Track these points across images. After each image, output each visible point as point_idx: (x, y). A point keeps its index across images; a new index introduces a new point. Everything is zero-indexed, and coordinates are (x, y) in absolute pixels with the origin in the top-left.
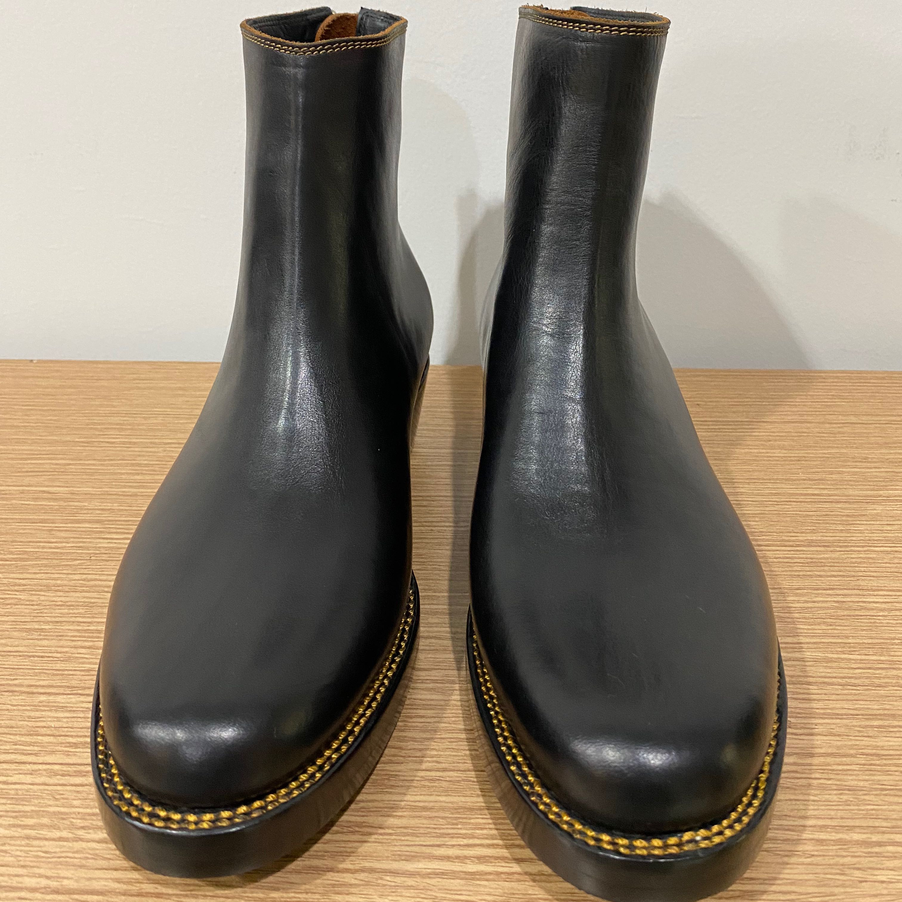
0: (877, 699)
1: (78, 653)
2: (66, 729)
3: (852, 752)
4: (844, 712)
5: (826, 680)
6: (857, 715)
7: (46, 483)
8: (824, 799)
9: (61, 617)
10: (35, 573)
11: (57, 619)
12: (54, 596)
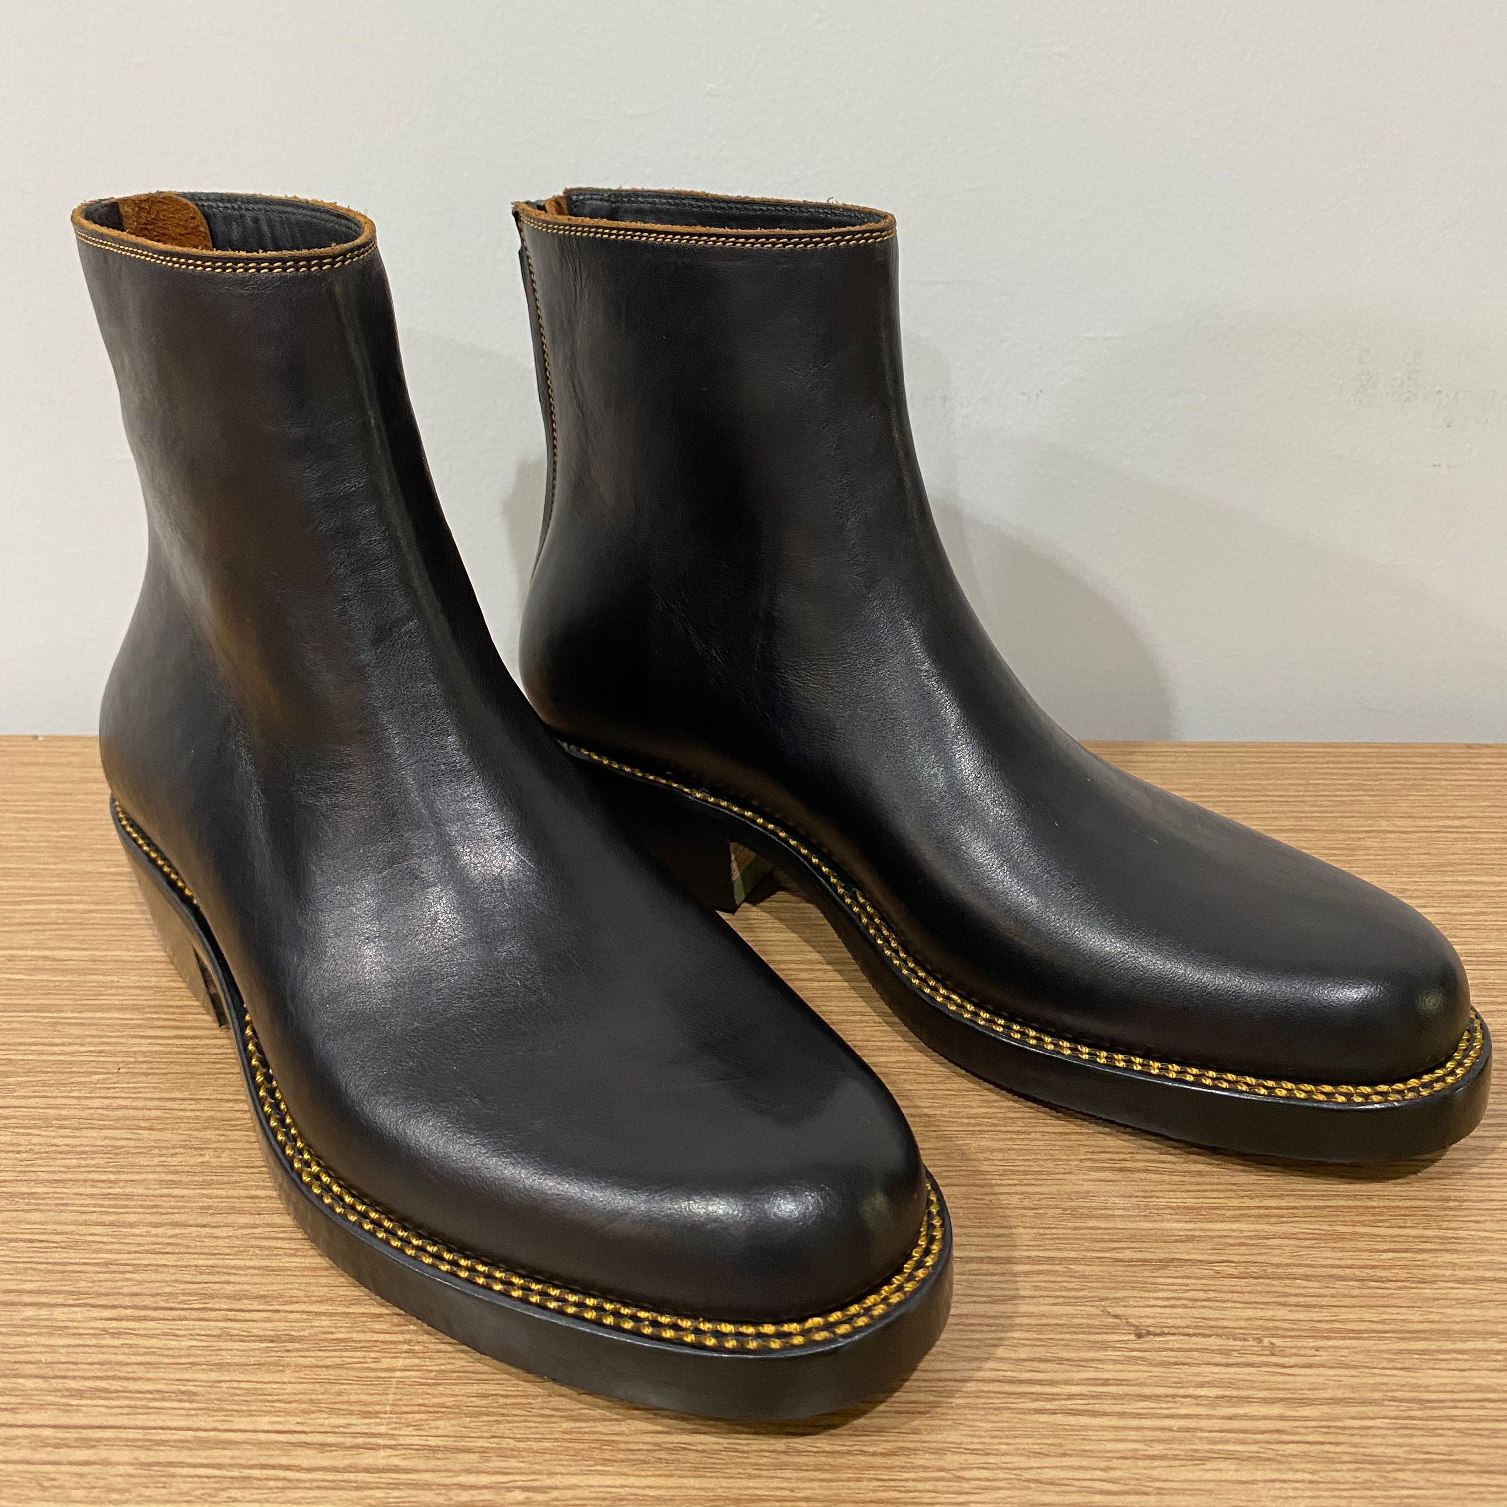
0: (1419, 1304)
1: (90, 1235)
2: (65, 1366)
3: (1377, 1396)
4: (1363, 1326)
5: (1335, 1271)
6: (1386, 1332)
7: (51, 944)
8: (1328, 1479)
9: (65, 1172)
10: (25, 1097)
11: (57, 1177)
12: (54, 1137)
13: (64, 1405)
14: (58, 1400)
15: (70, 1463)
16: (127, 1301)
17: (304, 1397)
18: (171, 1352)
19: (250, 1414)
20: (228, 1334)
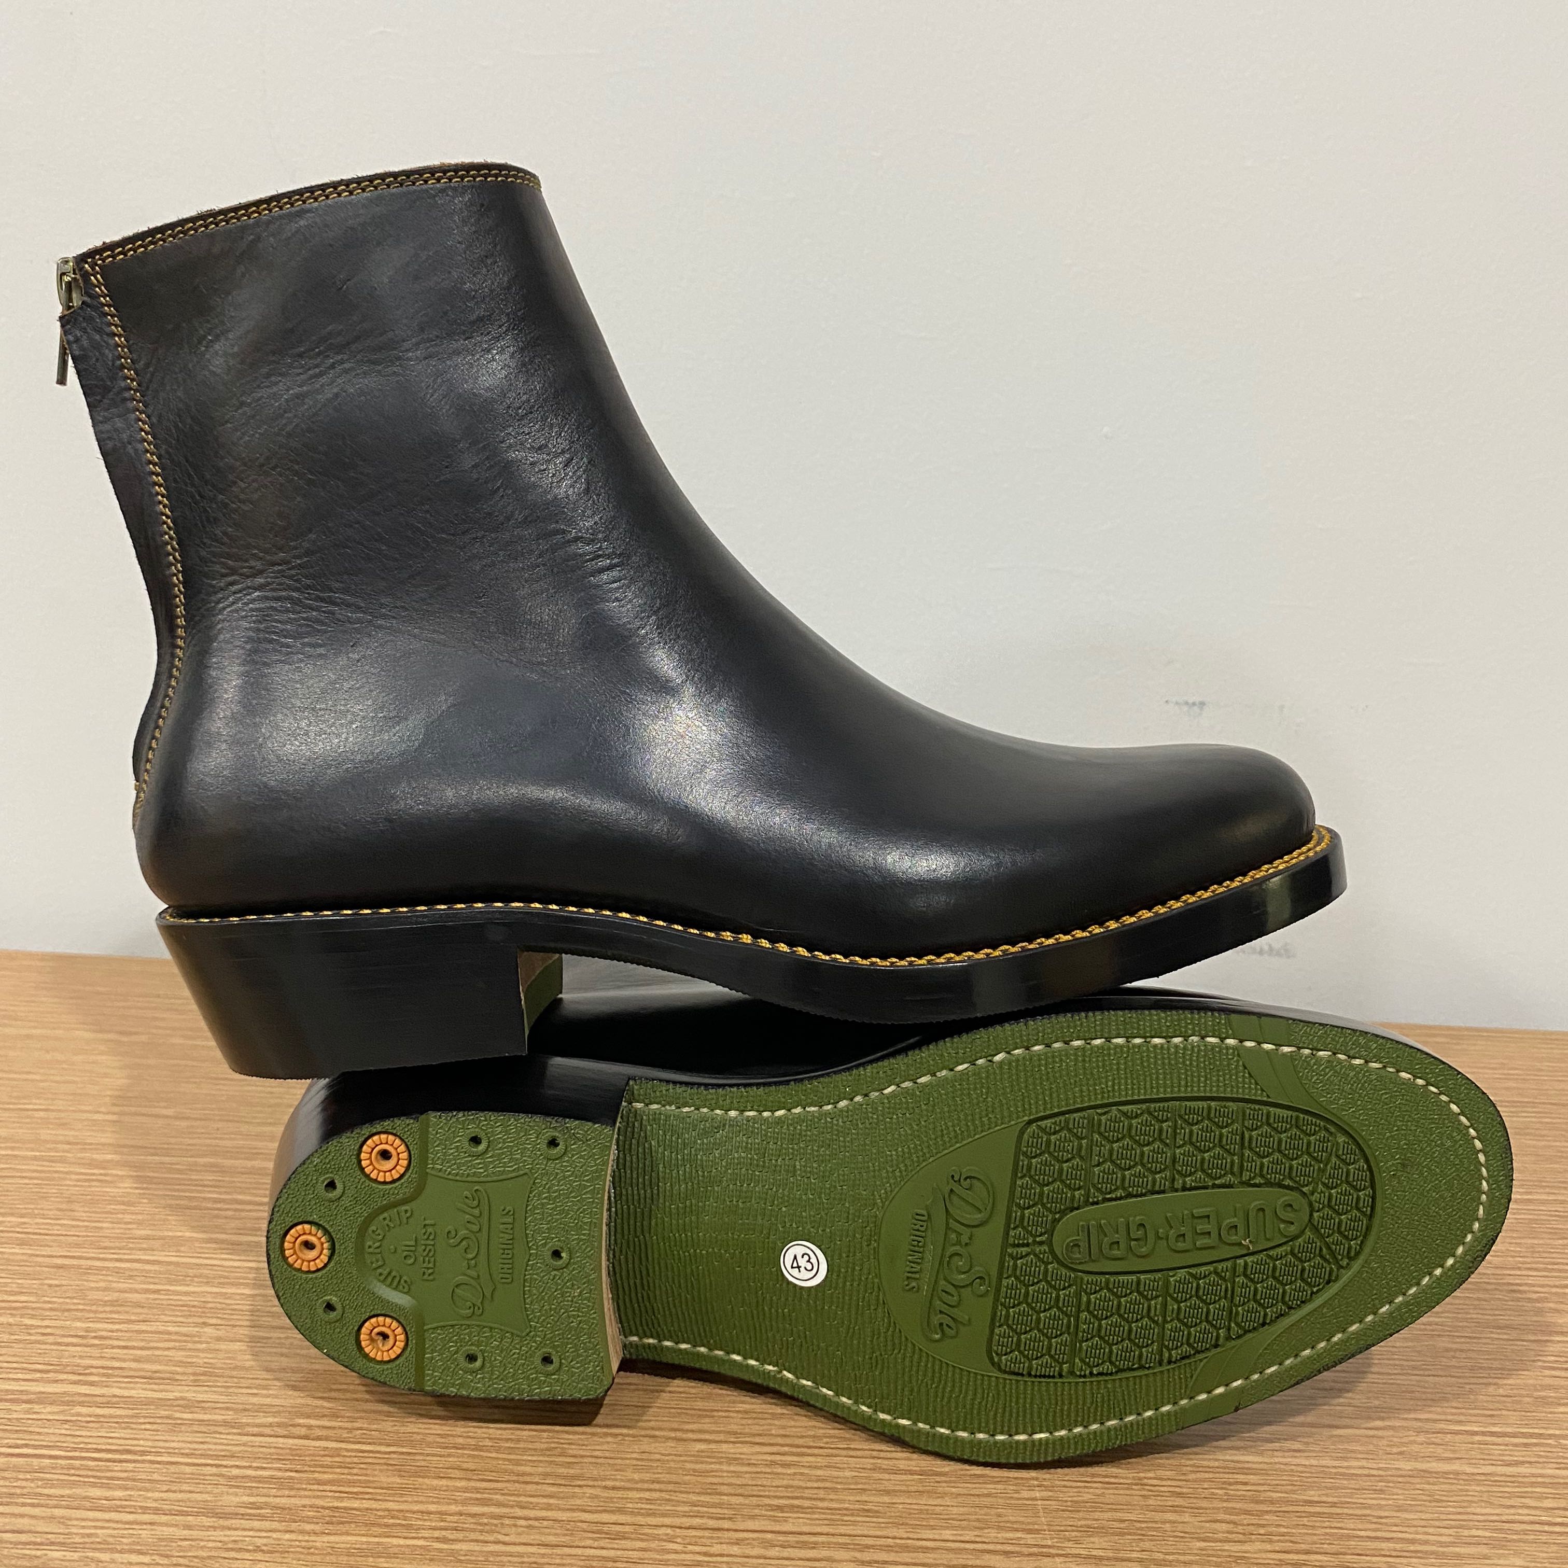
13: (771, 1516)
14: (764, 1512)
15: (801, 1559)
16: (780, 1440)
17: (970, 1517)
18: (839, 1480)
19: (932, 1528)
20: (880, 1468)
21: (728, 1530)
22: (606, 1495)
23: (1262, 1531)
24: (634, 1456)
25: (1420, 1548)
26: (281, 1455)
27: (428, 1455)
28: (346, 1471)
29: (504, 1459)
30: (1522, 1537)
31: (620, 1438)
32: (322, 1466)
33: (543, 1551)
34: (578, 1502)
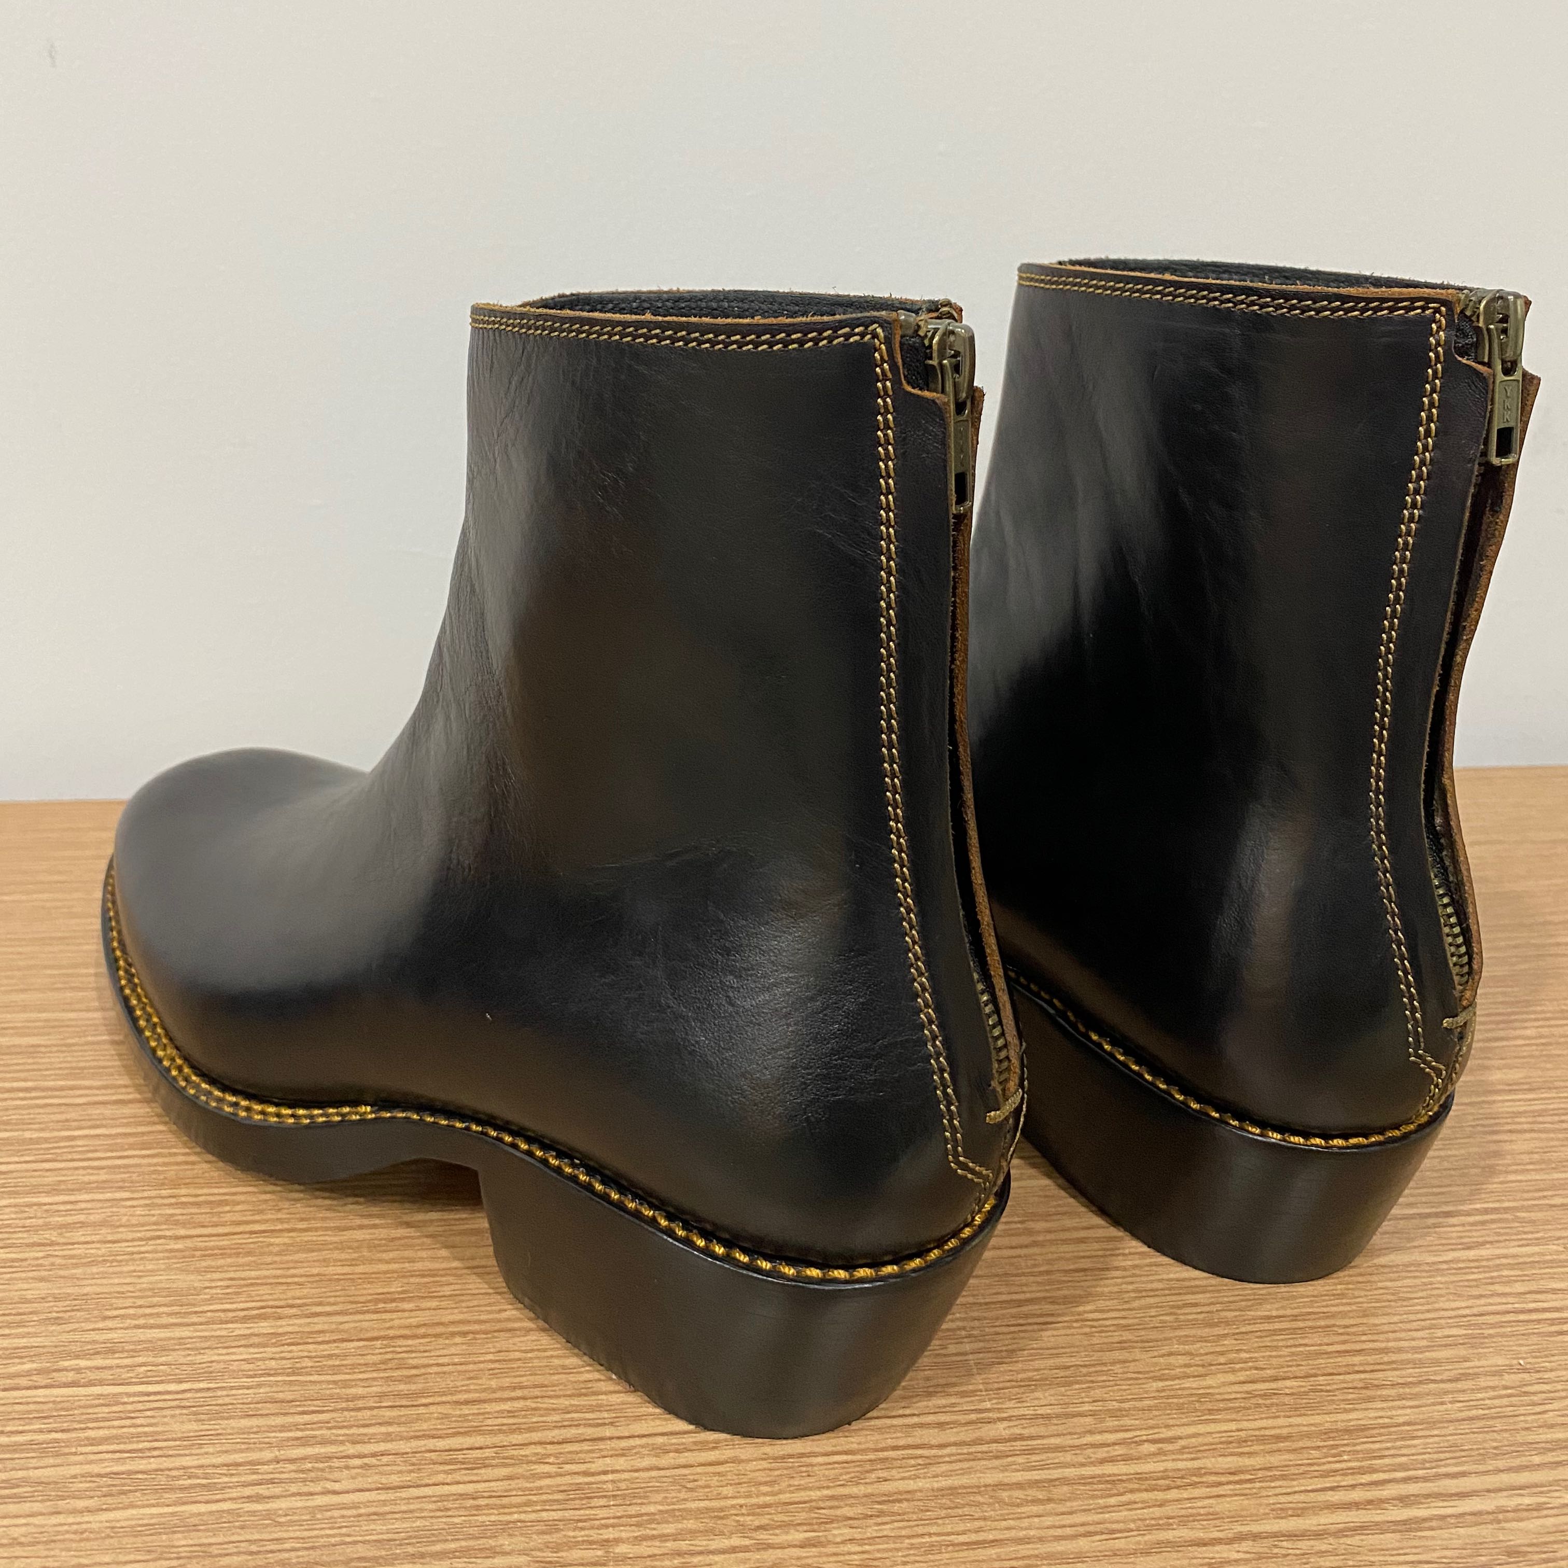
21: (611, 1438)
22: (458, 1412)
23: (1222, 1360)
24: (491, 1357)
25: (1394, 1357)
26: (43, 1411)
27: (232, 1388)
28: (128, 1422)
29: (329, 1382)
30: (1498, 1330)
31: (471, 1336)
32: (96, 1420)
33: (383, 1496)
34: (425, 1426)
